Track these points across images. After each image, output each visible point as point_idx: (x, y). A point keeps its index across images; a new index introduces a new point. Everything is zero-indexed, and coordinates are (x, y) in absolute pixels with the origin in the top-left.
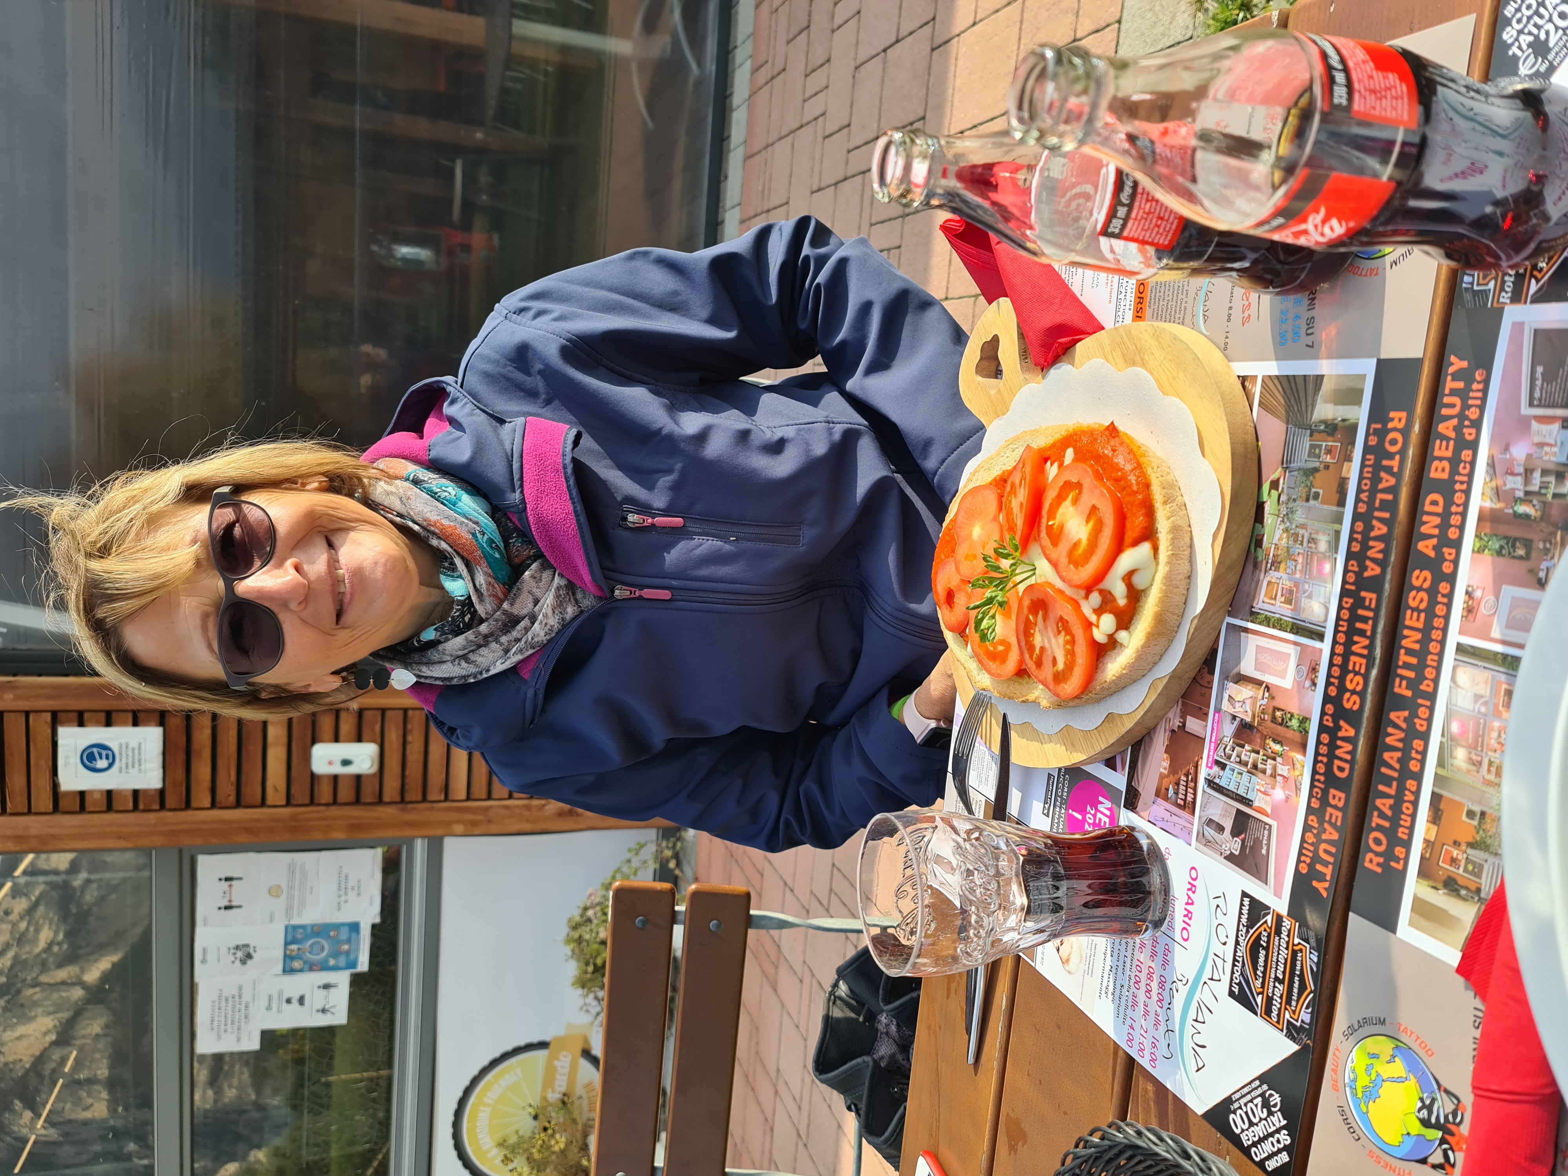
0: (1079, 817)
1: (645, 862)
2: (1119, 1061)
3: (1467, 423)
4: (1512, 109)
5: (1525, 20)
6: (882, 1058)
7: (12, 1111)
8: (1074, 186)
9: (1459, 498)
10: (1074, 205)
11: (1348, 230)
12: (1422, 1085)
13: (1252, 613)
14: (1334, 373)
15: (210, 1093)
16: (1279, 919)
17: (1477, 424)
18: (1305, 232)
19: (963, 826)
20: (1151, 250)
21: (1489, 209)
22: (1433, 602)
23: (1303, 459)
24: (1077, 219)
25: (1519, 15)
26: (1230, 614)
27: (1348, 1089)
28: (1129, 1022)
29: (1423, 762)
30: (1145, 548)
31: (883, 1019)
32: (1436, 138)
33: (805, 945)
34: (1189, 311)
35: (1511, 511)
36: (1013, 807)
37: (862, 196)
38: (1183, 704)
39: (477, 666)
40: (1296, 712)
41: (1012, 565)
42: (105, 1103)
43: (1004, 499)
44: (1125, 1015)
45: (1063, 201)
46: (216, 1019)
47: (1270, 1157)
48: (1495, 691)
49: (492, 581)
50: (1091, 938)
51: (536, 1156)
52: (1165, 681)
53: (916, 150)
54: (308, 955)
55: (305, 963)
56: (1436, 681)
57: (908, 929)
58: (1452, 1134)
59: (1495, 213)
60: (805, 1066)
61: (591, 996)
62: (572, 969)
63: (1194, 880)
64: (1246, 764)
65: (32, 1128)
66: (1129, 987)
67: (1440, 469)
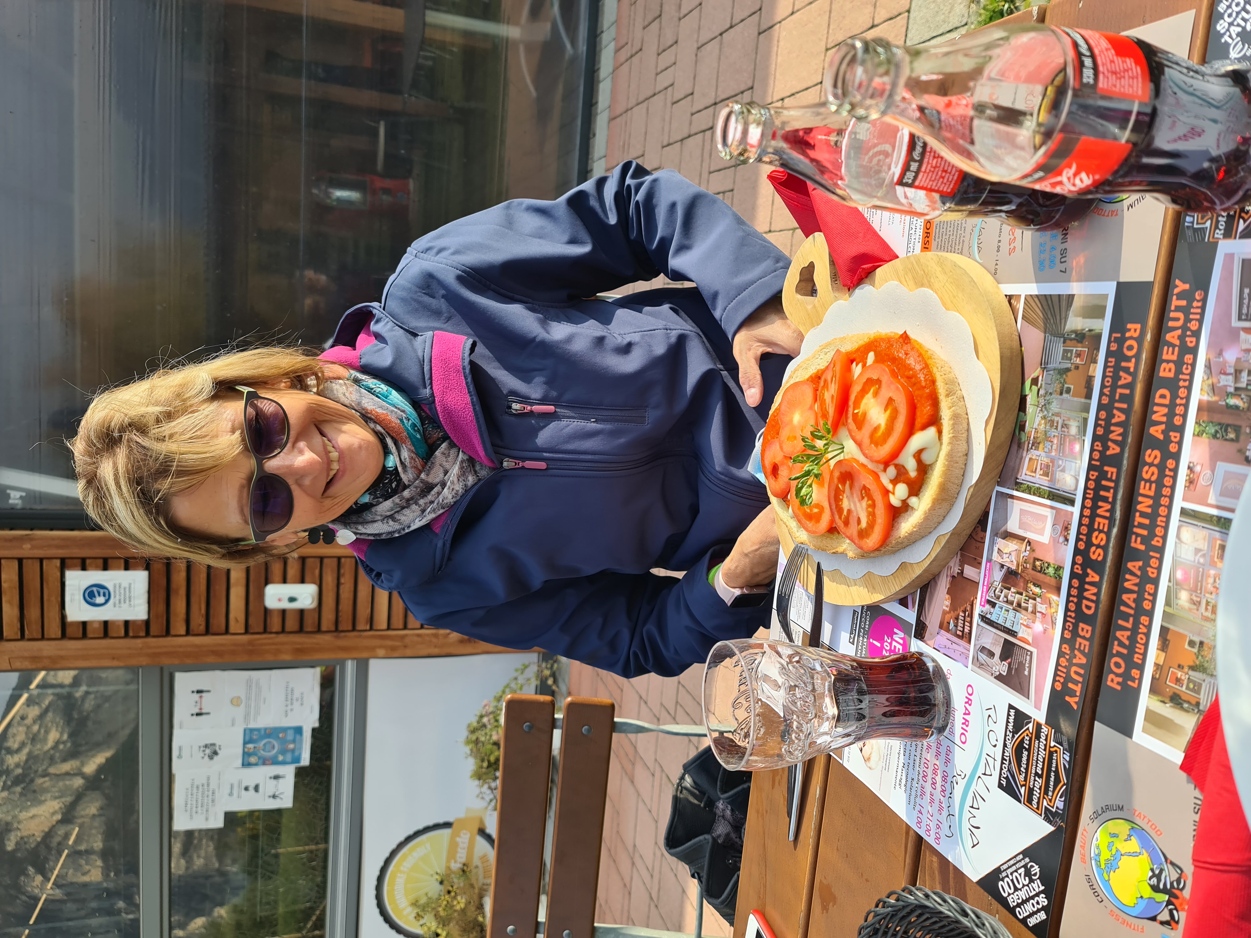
0: (879, 645)
1: (529, 680)
2: (910, 838)
3: (1189, 333)
4: (1225, 86)
5: (1234, 14)
6: (719, 836)
7: (27, 875)
8: (875, 146)
9: (1182, 392)
10: (875, 161)
11: (1095, 181)
12: (1153, 858)
13: (1017, 483)
14: (1083, 293)
15: (183, 862)
16: (1039, 726)
17: (1197, 334)
18: (1060, 183)
19: (786, 651)
20: (936, 196)
21: (1206, 165)
22: (1162, 475)
23: (1057, 361)
24: (878, 172)
25: (1229, 11)
26: (999, 484)
27: (1093, 862)
28: (918, 808)
29: (1153, 602)
30: (932, 431)
31: (720, 805)
32: (1164, 109)
33: (657, 746)
34: (966, 244)
35: (1224, 403)
36: (826, 637)
37: (703, 149)
38: (962, 555)
39: (401, 524)
40: (1052, 562)
41: (825, 445)
42: (100, 869)
43: (818, 393)
44: (915, 802)
45: (867, 158)
46: (189, 802)
47: (1031, 915)
48: (1211, 546)
49: (414, 456)
50: (888, 741)
51: (442, 913)
52: (947, 537)
53: (751, 118)
54: (262, 752)
55: (259, 758)
56: (1164, 538)
57: (743, 733)
58: (1177, 897)
59: (1211, 168)
60: (656, 843)
61: (486, 786)
62: (471, 764)
63: (971, 695)
64: (1011, 603)
65: (42, 888)
66: (918, 780)
67: (1167, 370)
